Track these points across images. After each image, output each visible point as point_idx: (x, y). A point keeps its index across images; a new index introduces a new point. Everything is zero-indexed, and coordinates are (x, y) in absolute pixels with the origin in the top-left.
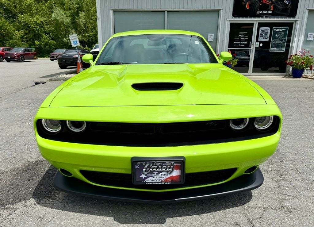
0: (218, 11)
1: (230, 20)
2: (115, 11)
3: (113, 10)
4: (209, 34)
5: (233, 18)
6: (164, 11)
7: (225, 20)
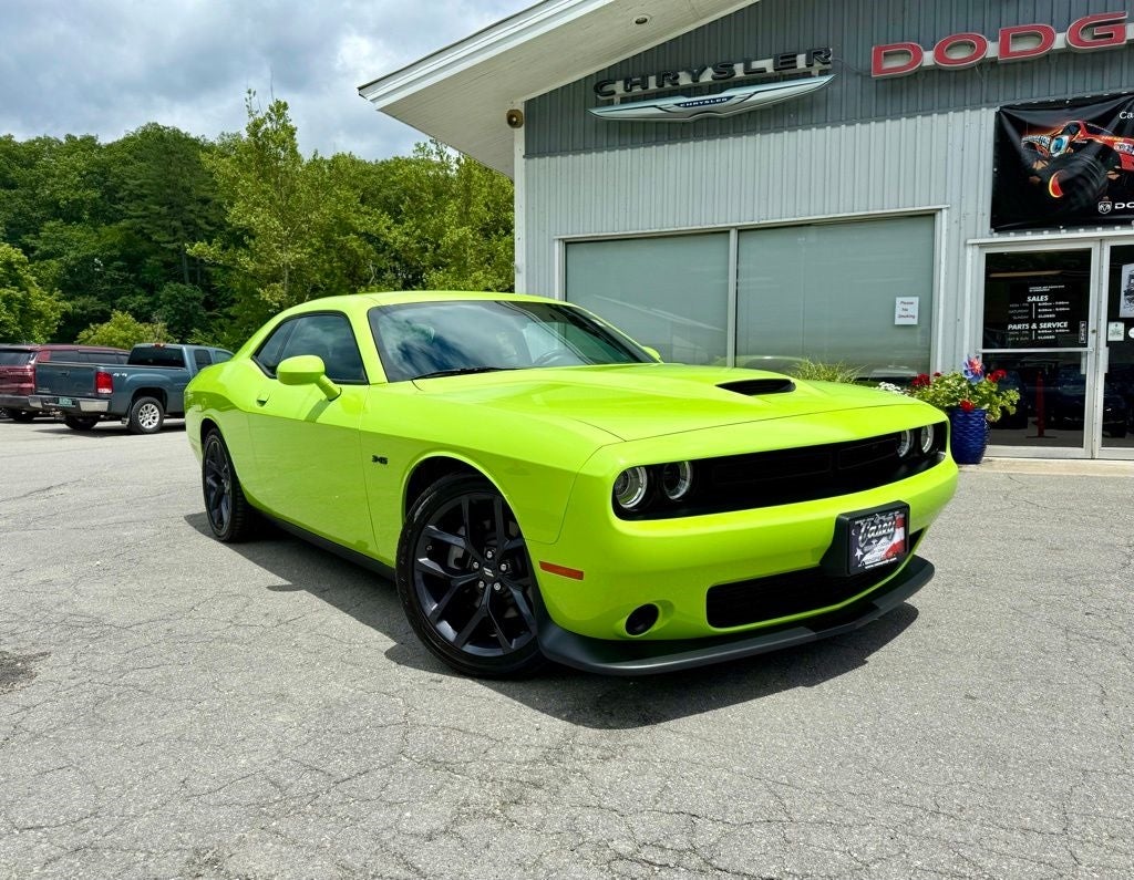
0: (930, 216)
1: (981, 246)
2: (568, 244)
3: (563, 240)
4: (899, 300)
5: (996, 234)
6: (726, 232)
7: (962, 244)
